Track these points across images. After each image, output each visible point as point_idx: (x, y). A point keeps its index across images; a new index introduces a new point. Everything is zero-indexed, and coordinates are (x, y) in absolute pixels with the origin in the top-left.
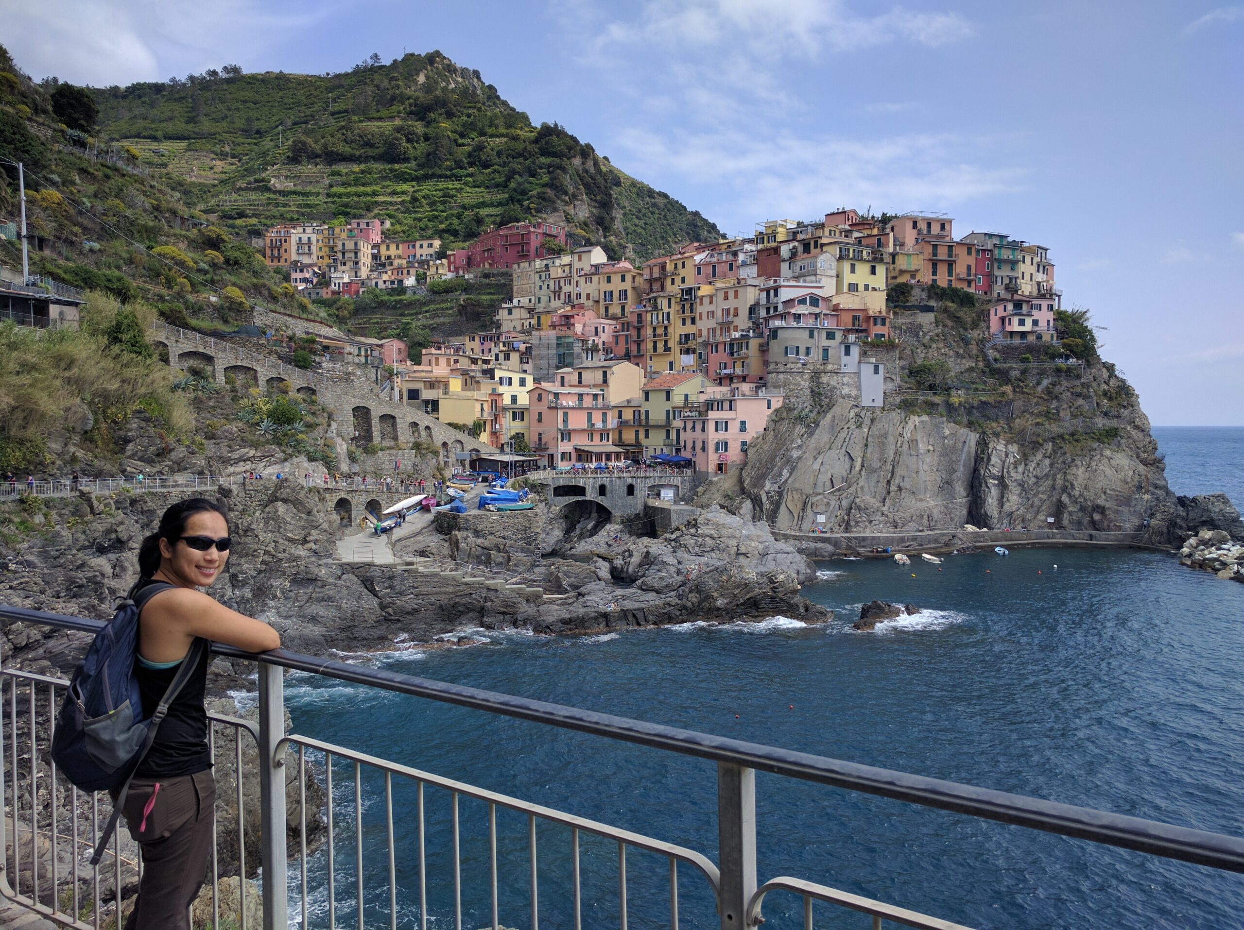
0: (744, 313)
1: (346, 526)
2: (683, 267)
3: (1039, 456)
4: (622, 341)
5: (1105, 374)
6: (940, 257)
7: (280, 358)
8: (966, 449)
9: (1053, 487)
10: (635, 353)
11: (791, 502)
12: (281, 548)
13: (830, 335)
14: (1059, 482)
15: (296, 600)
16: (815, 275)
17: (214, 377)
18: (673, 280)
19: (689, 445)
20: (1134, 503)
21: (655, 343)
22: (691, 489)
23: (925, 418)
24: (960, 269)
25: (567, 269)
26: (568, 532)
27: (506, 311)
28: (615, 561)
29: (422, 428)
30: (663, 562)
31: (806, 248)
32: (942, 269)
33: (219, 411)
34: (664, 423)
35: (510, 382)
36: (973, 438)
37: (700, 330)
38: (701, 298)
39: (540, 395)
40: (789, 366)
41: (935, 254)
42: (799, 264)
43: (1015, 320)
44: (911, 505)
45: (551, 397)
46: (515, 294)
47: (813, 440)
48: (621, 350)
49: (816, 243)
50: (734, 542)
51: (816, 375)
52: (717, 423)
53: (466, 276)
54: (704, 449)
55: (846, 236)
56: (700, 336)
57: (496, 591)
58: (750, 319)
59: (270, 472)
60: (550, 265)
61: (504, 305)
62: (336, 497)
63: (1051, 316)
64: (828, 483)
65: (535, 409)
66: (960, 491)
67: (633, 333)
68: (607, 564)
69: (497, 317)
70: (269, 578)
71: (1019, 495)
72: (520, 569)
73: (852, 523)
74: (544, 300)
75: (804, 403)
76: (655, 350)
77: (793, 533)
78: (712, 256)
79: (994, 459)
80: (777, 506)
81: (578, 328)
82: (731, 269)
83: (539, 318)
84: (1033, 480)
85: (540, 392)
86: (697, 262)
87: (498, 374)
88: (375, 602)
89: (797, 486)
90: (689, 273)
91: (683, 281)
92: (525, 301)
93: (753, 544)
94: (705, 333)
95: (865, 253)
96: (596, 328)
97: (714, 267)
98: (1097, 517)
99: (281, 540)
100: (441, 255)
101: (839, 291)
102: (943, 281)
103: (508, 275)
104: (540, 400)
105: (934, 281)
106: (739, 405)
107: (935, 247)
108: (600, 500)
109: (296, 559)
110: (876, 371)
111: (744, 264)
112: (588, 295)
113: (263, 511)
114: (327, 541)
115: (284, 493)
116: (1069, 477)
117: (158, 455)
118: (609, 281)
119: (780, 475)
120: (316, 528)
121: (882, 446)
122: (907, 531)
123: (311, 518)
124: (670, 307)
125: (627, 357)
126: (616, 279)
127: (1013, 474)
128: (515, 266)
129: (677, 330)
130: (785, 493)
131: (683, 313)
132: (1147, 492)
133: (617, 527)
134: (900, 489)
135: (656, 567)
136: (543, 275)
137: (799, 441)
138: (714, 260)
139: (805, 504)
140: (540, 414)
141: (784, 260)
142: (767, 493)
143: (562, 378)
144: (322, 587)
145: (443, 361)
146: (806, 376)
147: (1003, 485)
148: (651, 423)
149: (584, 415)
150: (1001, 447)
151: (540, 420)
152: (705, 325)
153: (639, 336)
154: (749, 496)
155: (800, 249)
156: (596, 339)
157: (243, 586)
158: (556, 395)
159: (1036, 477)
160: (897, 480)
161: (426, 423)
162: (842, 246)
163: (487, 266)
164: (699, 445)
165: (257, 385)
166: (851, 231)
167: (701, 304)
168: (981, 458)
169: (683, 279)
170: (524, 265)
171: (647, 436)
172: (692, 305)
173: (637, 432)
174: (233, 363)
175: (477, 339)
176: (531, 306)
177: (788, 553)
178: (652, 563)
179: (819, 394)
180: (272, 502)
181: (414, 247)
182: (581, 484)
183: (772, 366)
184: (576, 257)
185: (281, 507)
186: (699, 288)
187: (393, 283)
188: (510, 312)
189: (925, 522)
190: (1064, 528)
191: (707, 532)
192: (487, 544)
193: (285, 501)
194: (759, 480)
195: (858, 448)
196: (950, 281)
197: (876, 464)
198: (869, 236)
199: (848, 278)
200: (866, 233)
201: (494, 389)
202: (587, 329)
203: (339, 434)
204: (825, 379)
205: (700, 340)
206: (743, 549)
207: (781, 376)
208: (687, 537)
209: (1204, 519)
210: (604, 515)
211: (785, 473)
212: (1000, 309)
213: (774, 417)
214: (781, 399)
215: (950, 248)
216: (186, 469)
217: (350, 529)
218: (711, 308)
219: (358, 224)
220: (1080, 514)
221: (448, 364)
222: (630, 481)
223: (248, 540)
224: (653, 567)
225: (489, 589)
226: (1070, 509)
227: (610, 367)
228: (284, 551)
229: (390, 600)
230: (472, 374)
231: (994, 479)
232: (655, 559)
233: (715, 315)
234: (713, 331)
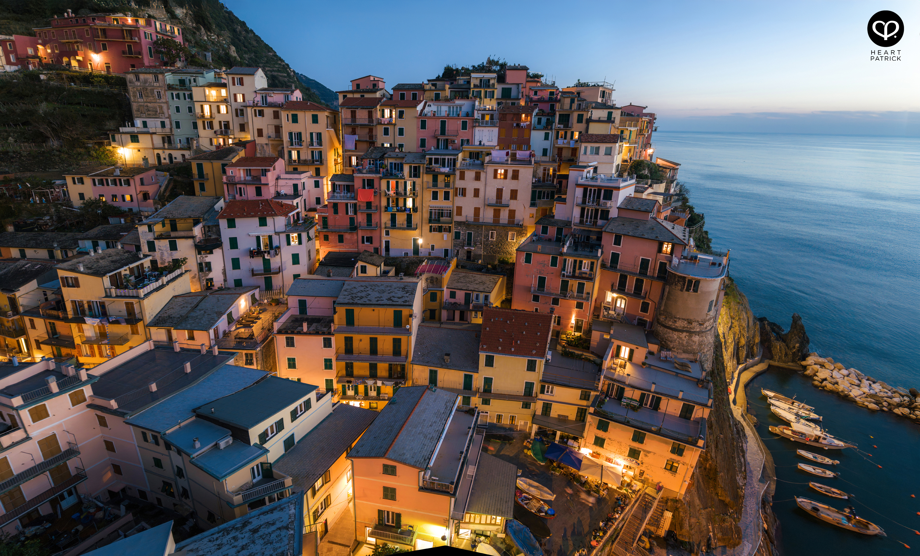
0: (526, 196)
2: (401, 116)
4: (342, 209)
10: (365, 225)
27: (129, 138)
34: (521, 394)
37: (459, 209)
38: (462, 172)
46: (135, 113)
56: (459, 214)
60: (190, 82)
61: (122, 129)
76: (393, 223)
81: (272, 187)
82: (464, 128)
86: (418, 113)
90: (409, 124)
91: (401, 133)
92: (154, 124)
96: (295, 186)
97: (443, 122)
111: (481, 124)
112: (260, 132)
118: (295, 119)
124: (415, 176)
126: (304, 118)
128: (131, 77)
129: (427, 205)
131: (434, 184)
136: (180, 94)
141: (536, 129)
148: (494, 392)
167: (462, 177)
169: (401, 130)
171: (486, 403)
172: (448, 177)
173: (467, 397)
176: (166, 131)
183: (682, 323)
188: (136, 139)
202: (279, 185)
205: (458, 219)
207: (696, 337)
218: (478, 185)
233: (481, 193)
234: (477, 211)
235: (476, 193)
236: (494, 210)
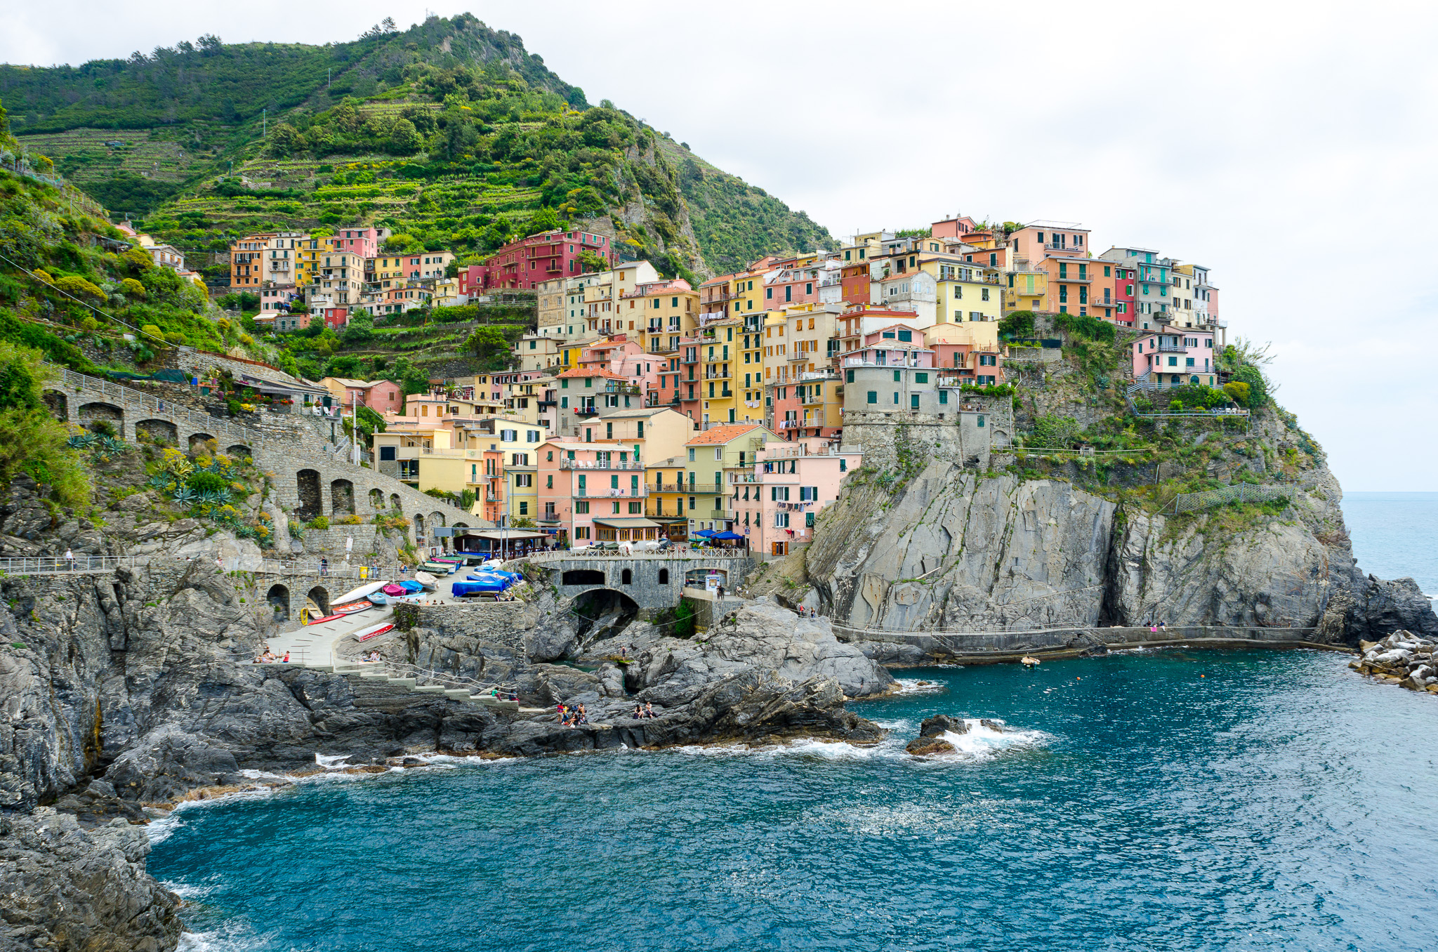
0: (823, 346)
1: (282, 620)
2: (750, 288)
3: (1191, 531)
4: (670, 382)
5: (1281, 427)
6: (1068, 279)
7: (208, 409)
8: (1099, 523)
9: (1207, 572)
10: (687, 398)
11: (870, 591)
12: (190, 645)
13: (921, 378)
14: (1215, 565)
15: (205, 709)
16: (909, 300)
17: (123, 435)
18: (737, 304)
19: (742, 518)
20: (1305, 592)
21: (712, 385)
22: (743, 574)
23: (1045, 483)
24: (1096, 294)
25: (606, 290)
26: (582, 631)
27: (528, 344)
28: (630, 668)
29: (387, 495)
30: (690, 669)
31: (901, 266)
32: (1073, 294)
33: (127, 476)
34: (714, 490)
35: (515, 436)
36: (1108, 508)
37: (768, 370)
38: (769, 329)
39: (550, 453)
40: (868, 416)
41: (1063, 276)
42: (889, 287)
43: (1165, 359)
44: (1027, 593)
45: (564, 456)
46: (540, 322)
47: (898, 512)
48: (667, 395)
49: (912, 259)
50: (783, 643)
51: (903, 427)
52: (774, 489)
53: (481, 300)
54: (758, 523)
55: (952, 252)
56: (768, 376)
57: (458, 702)
58: (829, 355)
59: (186, 551)
60: (586, 284)
61: (525, 337)
62: (268, 584)
63: (1209, 353)
64: (919, 567)
65: (545, 471)
66: (1091, 574)
67: (684, 371)
68: (619, 672)
69: (517, 352)
70: (173, 683)
71: (1165, 582)
72: (498, 676)
73: (948, 619)
74: (577, 329)
75: (888, 463)
76: (712, 395)
77: (870, 632)
78: (787, 274)
79: (1134, 536)
80: (850, 597)
81: (615, 366)
82: (809, 291)
83: (566, 352)
84: (1184, 562)
85: (550, 449)
86: (768, 282)
87: (499, 426)
88: (305, 714)
89: (877, 570)
90: (757, 295)
91: (750, 306)
92: (552, 331)
93: (807, 645)
94: (774, 373)
95: (974, 272)
96: (639, 366)
97: (788, 289)
98: (1260, 608)
99: (190, 636)
100: (452, 272)
101: (940, 321)
102: (1074, 308)
103: (532, 298)
104: (550, 460)
105: (1063, 309)
106: (802, 466)
107: (1063, 265)
108: (623, 589)
109: (206, 659)
110: (981, 424)
111: (827, 285)
112: (631, 325)
113: (170, 600)
114: (248, 637)
115: (197, 577)
116: (1228, 559)
117: (43, 530)
118: (657, 305)
119: (855, 556)
120: (236, 621)
121: (989, 520)
122: (1020, 629)
123: (229, 609)
124: (730, 339)
125: (676, 404)
126: (666, 303)
127: (1157, 554)
128: (541, 287)
129: (740, 370)
130: (860, 580)
131: (747, 346)
132: (1325, 577)
133: (645, 624)
134: (1011, 574)
135: (680, 676)
136: (576, 297)
137: (881, 512)
138: (789, 280)
139: (887, 594)
140: (550, 478)
141: (874, 281)
142: (838, 580)
143: (589, 431)
144: (238, 694)
145: (432, 410)
146: (891, 430)
147: (1144, 569)
148: (697, 489)
149: (607, 478)
150: (1142, 520)
151: (550, 486)
152: (774, 362)
153: (691, 376)
154: (814, 584)
155: (894, 267)
156: (638, 379)
157: (142, 691)
158: (571, 454)
159: (1186, 558)
160: (1007, 564)
161: (394, 491)
162: (944, 264)
163: (508, 286)
164: (753, 518)
165: (176, 445)
166: (958, 245)
167: (769, 336)
168: (1116, 536)
169: (750, 303)
170: (553, 285)
171: (692, 506)
172: (757, 336)
173: (680, 501)
174: (147, 416)
175: (489, 380)
176: (561, 337)
177: (851, 657)
178: (675, 670)
179: (907, 451)
180: (181, 588)
181: (418, 262)
182: (599, 569)
183: (848, 417)
184: (617, 274)
185: (192, 596)
186: (766, 316)
187: (388, 308)
188: (533, 345)
189: (1044, 617)
190: (1221, 624)
191: (748, 630)
192: (454, 644)
193: (198, 587)
194: (828, 563)
195: (957, 521)
196: (1083, 308)
197: (981, 543)
198: (984, 251)
199: (952, 305)
200: (977, 247)
201: (493, 447)
202: (626, 366)
203: (279, 505)
204: (914, 433)
205: (768, 382)
206: (793, 653)
207: (859, 429)
208: (722, 637)
209: (1386, 610)
210: (630, 610)
211: (862, 554)
212: (1146, 344)
213: (849, 482)
214: (859, 459)
215: (1082, 267)
216: (78, 547)
217: (287, 623)
218: (781, 341)
219: (349, 234)
220: (1241, 605)
221: (439, 414)
222: (662, 565)
223: (148, 634)
224: (676, 675)
225: (448, 700)
226: (1228, 599)
227: (648, 416)
228: (194, 649)
229: (323, 711)
230: (468, 426)
231: (1134, 561)
232: (679, 664)
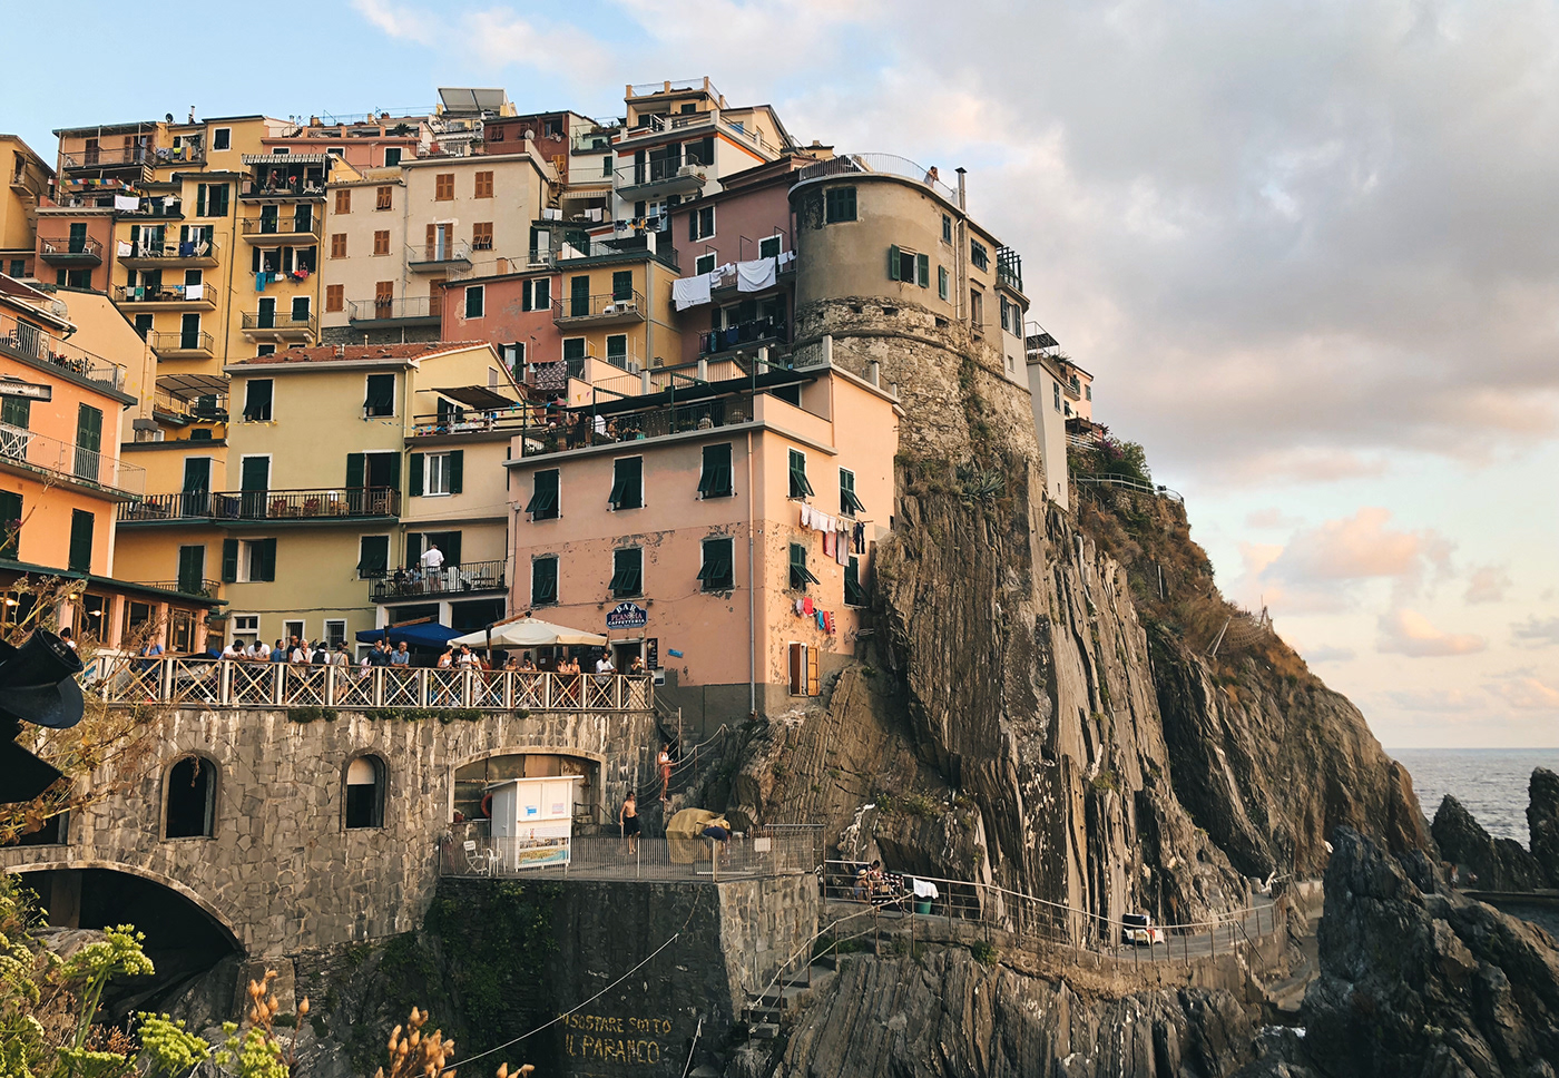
0: (514, 238)
13: (978, 255)
37: (335, 294)
38: (340, 193)
40: (904, 315)
51: (966, 368)
75: (959, 452)
80: (1055, 835)
108: (165, 862)
110: (1056, 400)
124: (213, 212)
131: (270, 232)
137: (1013, 575)
142: (1022, 778)
146: (950, 364)
148: (275, 509)
167: (343, 207)
172: (303, 208)
179: (982, 428)
186: (329, 166)
204: (983, 386)
218: (384, 221)
222: (360, 732)
233: (395, 243)
234: (385, 288)
235: (382, 242)
236: (432, 282)
